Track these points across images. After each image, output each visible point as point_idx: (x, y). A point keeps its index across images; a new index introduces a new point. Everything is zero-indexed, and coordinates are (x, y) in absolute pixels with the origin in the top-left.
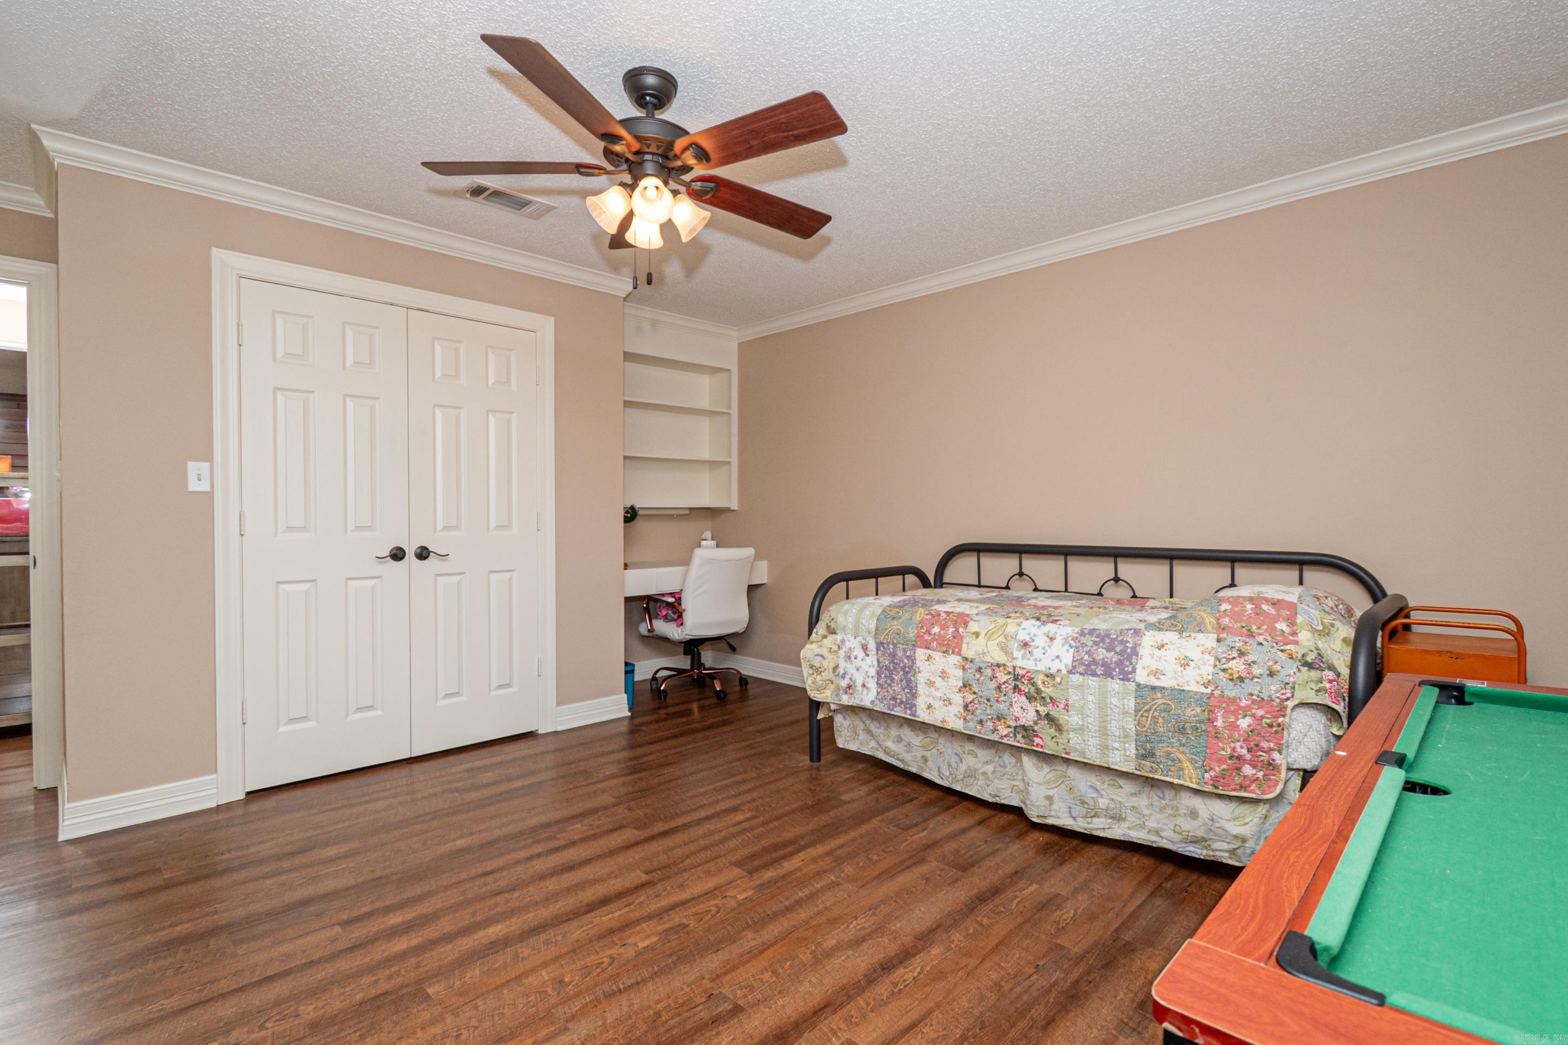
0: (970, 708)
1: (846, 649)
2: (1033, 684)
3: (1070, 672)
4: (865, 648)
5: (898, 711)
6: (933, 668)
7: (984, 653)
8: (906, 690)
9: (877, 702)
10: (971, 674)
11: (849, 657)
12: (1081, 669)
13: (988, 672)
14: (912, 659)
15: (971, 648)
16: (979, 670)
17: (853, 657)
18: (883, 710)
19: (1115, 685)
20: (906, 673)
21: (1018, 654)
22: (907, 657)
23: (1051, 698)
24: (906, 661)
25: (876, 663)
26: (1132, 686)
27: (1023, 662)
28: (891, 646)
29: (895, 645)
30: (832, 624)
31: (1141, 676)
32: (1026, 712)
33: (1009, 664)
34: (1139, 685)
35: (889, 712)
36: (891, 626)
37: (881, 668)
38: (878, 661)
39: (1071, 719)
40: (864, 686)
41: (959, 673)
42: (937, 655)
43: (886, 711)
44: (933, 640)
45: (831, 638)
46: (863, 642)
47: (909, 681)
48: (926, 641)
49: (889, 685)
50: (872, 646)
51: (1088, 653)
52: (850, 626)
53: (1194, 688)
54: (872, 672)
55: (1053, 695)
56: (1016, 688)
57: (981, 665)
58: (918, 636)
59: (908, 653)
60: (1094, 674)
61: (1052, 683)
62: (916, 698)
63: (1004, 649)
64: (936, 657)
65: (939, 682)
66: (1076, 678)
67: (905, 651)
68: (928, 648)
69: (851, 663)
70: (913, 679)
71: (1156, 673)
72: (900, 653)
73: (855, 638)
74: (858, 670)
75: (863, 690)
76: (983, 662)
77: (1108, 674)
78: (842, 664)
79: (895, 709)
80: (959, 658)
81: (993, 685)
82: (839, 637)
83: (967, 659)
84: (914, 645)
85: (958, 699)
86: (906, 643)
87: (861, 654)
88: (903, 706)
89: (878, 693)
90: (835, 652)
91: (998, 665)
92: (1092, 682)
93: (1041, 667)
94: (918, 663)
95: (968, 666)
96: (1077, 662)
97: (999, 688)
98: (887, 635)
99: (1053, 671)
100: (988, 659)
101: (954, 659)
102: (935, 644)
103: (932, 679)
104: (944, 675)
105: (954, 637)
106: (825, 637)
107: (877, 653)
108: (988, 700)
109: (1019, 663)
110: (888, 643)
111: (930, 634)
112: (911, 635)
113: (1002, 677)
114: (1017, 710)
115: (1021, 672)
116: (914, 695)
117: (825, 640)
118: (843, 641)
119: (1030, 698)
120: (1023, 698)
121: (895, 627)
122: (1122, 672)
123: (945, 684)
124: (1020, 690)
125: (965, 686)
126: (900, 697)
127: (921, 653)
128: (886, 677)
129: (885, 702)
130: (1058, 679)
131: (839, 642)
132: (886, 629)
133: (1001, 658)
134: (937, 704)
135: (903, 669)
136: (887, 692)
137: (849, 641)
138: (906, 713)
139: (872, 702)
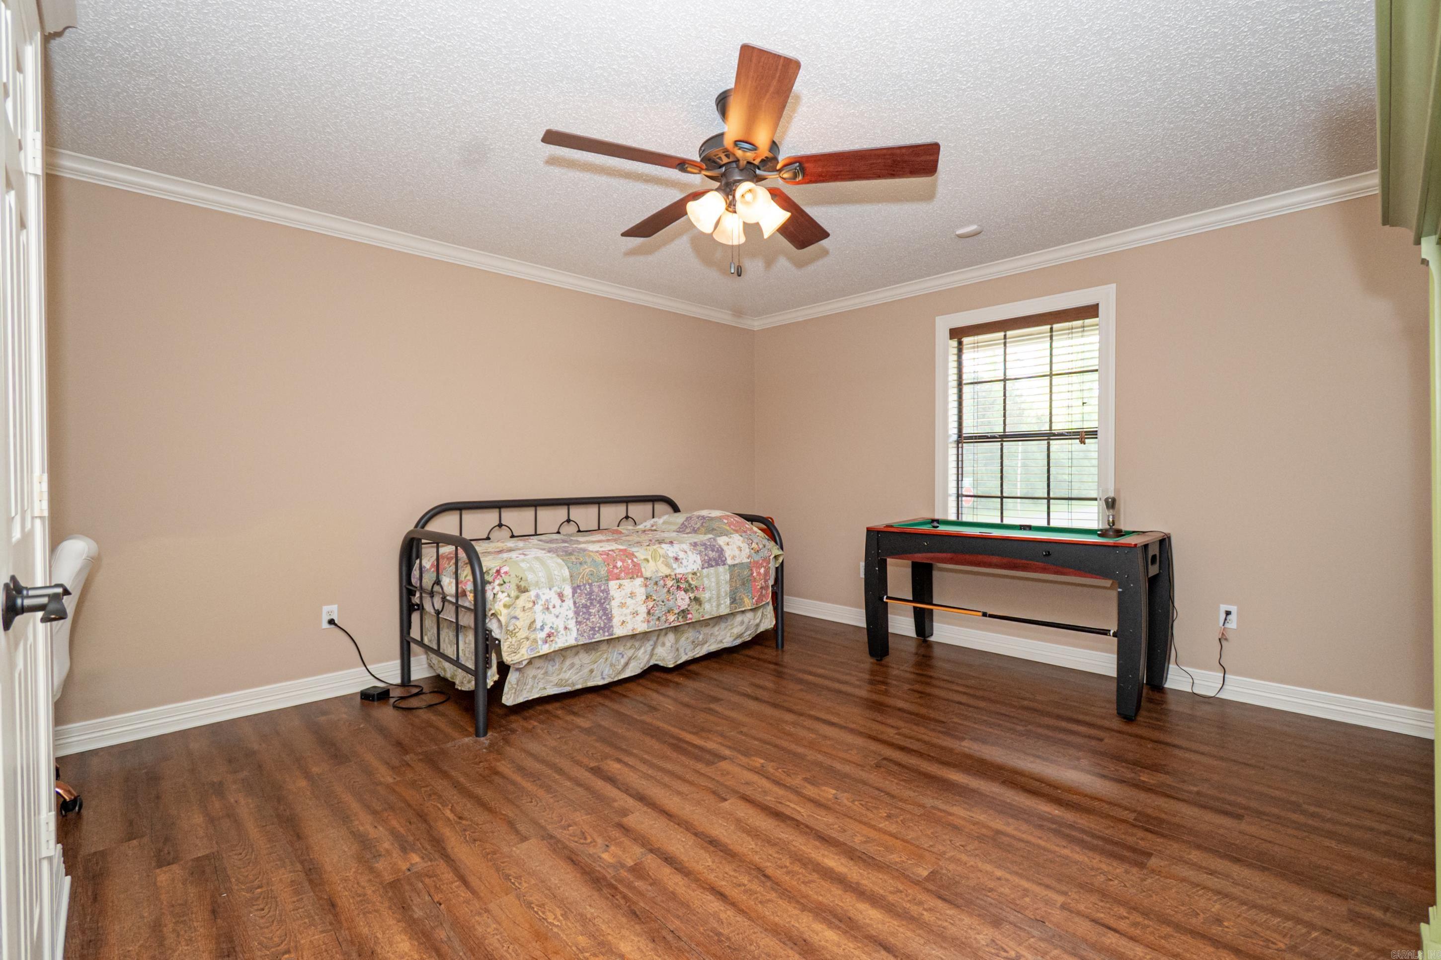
0: (652, 611)
1: (543, 603)
2: (687, 582)
3: (703, 568)
4: (561, 596)
5: (598, 637)
6: (623, 593)
7: (657, 571)
8: (603, 618)
9: (580, 637)
10: (651, 588)
11: (548, 609)
12: (706, 565)
13: (662, 582)
14: (606, 591)
15: (649, 570)
16: (656, 583)
17: (551, 607)
18: (585, 642)
19: (721, 569)
20: (601, 604)
21: (675, 566)
22: (602, 591)
23: (696, 587)
24: (601, 594)
25: (572, 606)
26: (727, 567)
27: (680, 570)
28: (588, 586)
29: (590, 585)
30: (523, 584)
31: (729, 562)
32: (682, 600)
33: (673, 574)
34: (729, 566)
35: (590, 641)
36: (583, 570)
37: (578, 608)
38: (575, 603)
39: (705, 596)
40: (566, 628)
41: (643, 590)
42: (626, 582)
43: (588, 641)
44: (621, 572)
45: (524, 597)
46: (559, 590)
47: (605, 609)
48: (616, 574)
49: (588, 619)
50: (568, 591)
51: (706, 555)
52: (543, 580)
53: (746, 560)
54: (571, 614)
55: (696, 585)
56: (678, 588)
57: (657, 580)
58: (609, 572)
59: (603, 588)
60: (712, 566)
61: (696, 577)
62: (612, 620)
63: (668, 565)
64: (626, 584)
65: (629, 602)
66: (705, 571)
67: (600, 587)
68: (618, 579)
69: (551, 613)
70: (608, 607)
71: (734, 558)
72: (596, 590)
73: (550, 589)
74: (557, 617)
75: (566, 633)
76: (657, 577)
77: (717, 564)
78: (540, 618)
79: (595, 636)
80: (642, 579)
81: (665, 590)
82: (532, 594)
83: (647, 578)
84: (607, 580)
85: (643, 610)
86: (600, 579)
87: (557, 602)
88: (601, 631)
89: (578, 630)
90: (530, 608)
91: (667, 576)
92: (712, 570)
93: (689, 570)
94: (612, 593)
95: (648, 583)
96: (703, 561)
97: (669, 591)
98: (583, 578)
99: (695, 570)
100: (660, 574)
101: (639, 581)
102: (623, 575)
103: (623, 601)
104: (632, 595)
105: (634, 566)
106: (517, 597)
107: (573, 596)
108: (663, 602)
109: (678, 571)
110: (585, 585)
111: (617, 568)
112: (603, 572)
113: (670, 583)
114: (679, 602)
115: (680, 576)
116: (610, 619)
117: (518, 601)
118: (538, 596)
119: (686, 591)
120: (683, 592)
121: (588, 570)
122: (722, 561)
123: (634, 601)
124: (681, 588)
125: (647, 597)
126: (598, 625)
127: (613, 585)
128: (584, 613)
129: (585, 635)
130: (698, 574)
131: (533, 598)
132: (580, 574)
133: (667, 571)
134: (629, 618)
135: (599, 602)
136: (587, 625)
137: (544, 594)
138: (604, 636)
139: (576, 639)
